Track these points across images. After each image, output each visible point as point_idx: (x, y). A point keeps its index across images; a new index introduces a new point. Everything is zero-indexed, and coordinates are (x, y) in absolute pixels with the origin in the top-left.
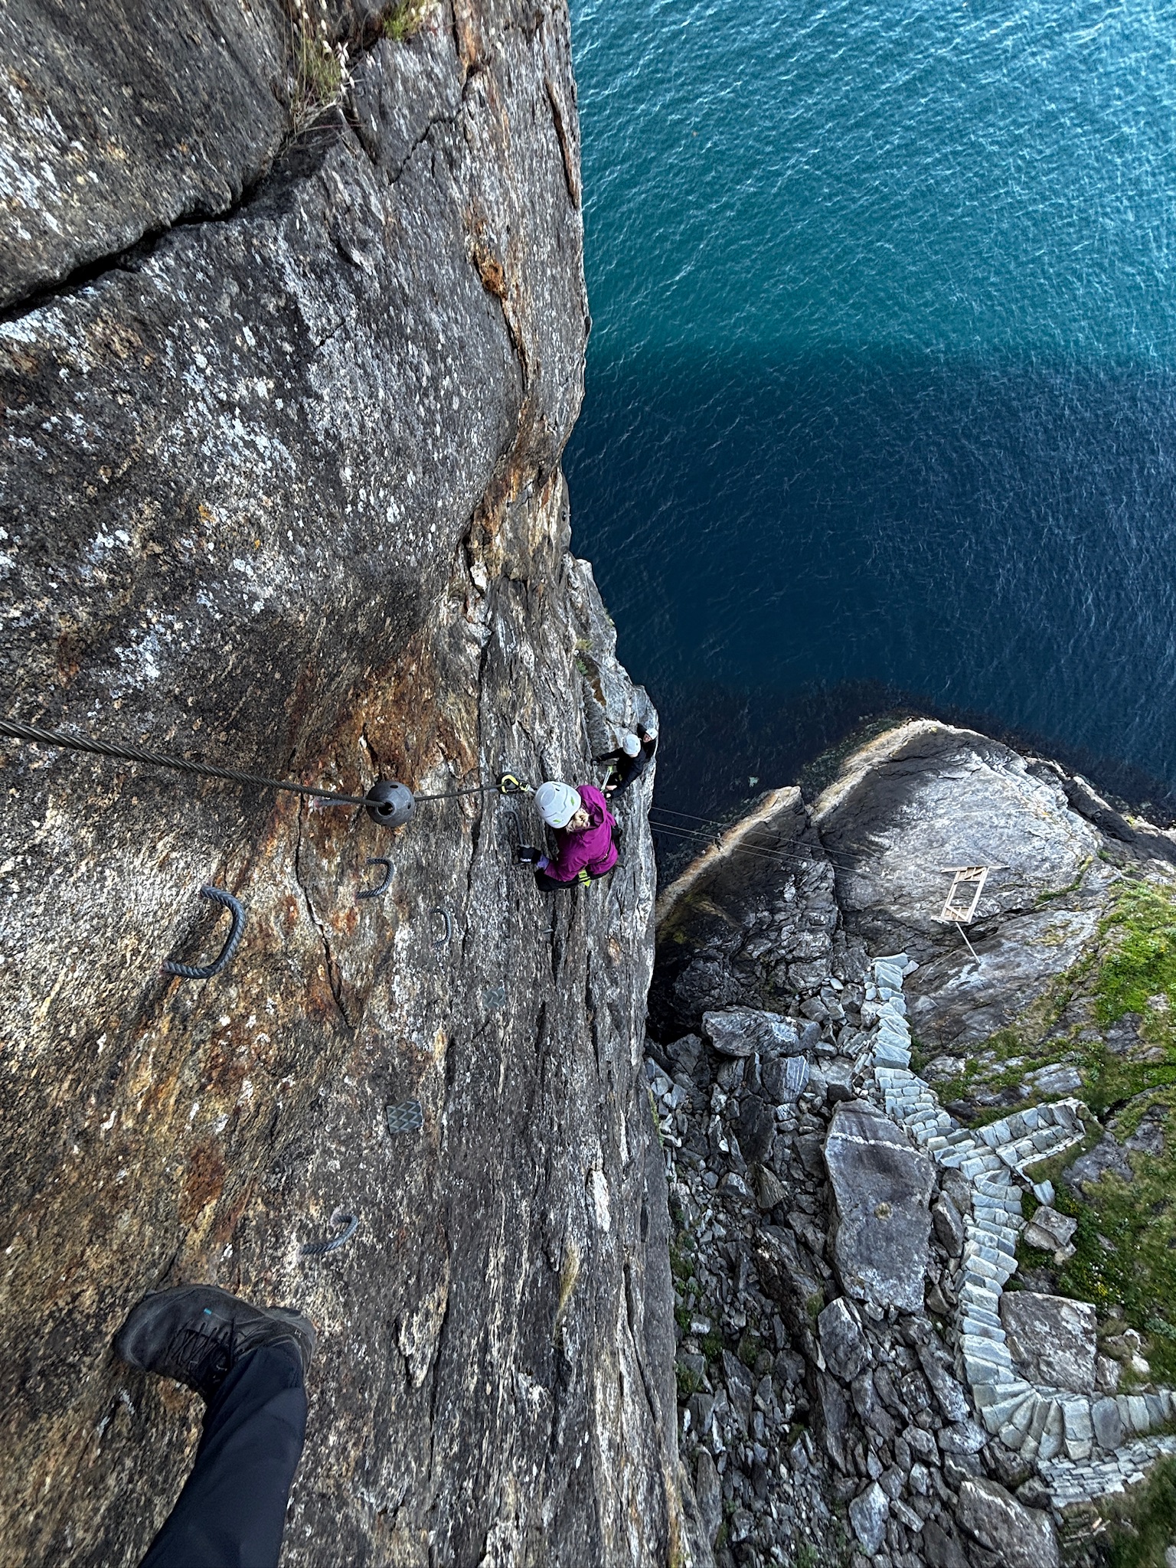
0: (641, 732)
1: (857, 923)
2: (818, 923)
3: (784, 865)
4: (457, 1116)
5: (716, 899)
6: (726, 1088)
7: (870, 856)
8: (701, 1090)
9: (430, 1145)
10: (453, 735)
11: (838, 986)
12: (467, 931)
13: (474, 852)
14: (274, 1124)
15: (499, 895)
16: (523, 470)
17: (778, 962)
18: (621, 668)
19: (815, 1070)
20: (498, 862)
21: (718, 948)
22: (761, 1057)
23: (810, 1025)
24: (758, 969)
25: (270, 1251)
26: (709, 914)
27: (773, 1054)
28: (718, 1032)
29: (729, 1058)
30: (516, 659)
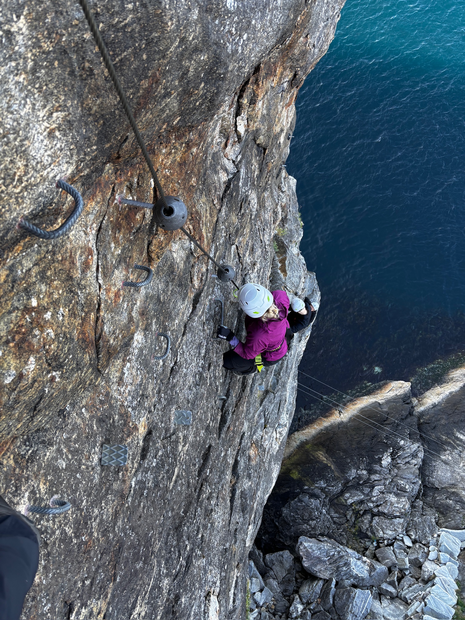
0: (307, 301)
1: (434, 498)
2: (403, 490)
3: (387, 438)
4: (141, 484)
5: (330, 452)
6: (305, 601)
7: (454, 448)
8: (285, 596)
9: (122, 490)
10: (199, 224)
11: (408, 542)
12: (176, 363)
13: (192, 312)
14: (39, 402)
15: (200, 353)
16: (285, 69)
17: (366, 512)
18: (301, 257)
19: (377, 604)
20: (204, 330)
21: (322, 490)
22: (337, 583)
23: (381, 568)
24: (350, 514)
25: (10, 496)
26: (321, 462)
27: (347, 583)
28: (308, 555)
29: (313, 578)
30: (246, 200)
